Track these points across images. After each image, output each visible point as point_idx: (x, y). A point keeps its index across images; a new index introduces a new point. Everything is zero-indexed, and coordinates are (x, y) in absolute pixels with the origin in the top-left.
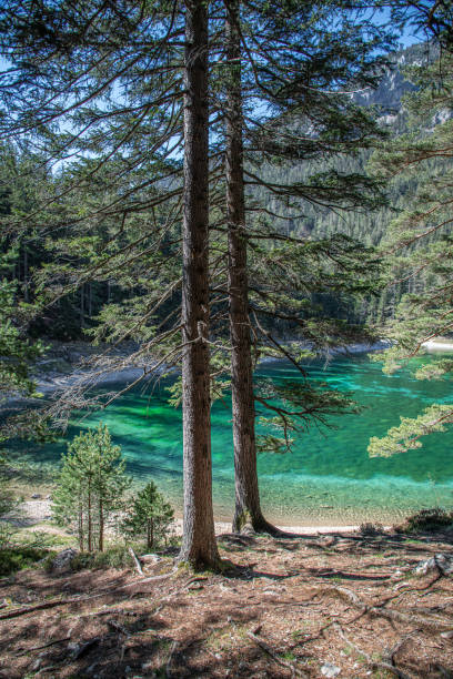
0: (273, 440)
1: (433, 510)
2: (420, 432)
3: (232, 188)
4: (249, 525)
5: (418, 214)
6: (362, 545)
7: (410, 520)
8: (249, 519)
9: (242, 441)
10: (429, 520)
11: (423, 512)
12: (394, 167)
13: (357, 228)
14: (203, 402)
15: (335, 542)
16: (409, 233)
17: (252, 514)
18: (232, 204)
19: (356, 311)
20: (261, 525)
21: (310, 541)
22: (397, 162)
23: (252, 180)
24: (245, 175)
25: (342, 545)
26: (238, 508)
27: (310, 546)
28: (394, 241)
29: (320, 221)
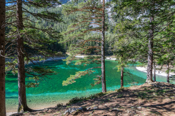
0: (33, 84)
1: (75, 98)
2: (74, 78)
3: (18, 12)
4: (22, 110)
5: (75, 24)
6: (55, 110)
7: (70, 101)
8: (23, 108)
9: (21, 85)
10: (74, 100)
11: (73, 99)
12: (69, 12)
13: (65, 27)
14: (2, 74)
15: (48, 110)
16: (72, 29)
17: (24, 106)
18: (18, 17)
19: (64, 48)
20: (26, 109)
21: (41, 111)
22: (69, 11)
23: (25, 11)
24: (23, 9)
25: (50, 110)
26: (19, 105)
27: (40, 113)
28: (68, 31)
29: (55, 24)
